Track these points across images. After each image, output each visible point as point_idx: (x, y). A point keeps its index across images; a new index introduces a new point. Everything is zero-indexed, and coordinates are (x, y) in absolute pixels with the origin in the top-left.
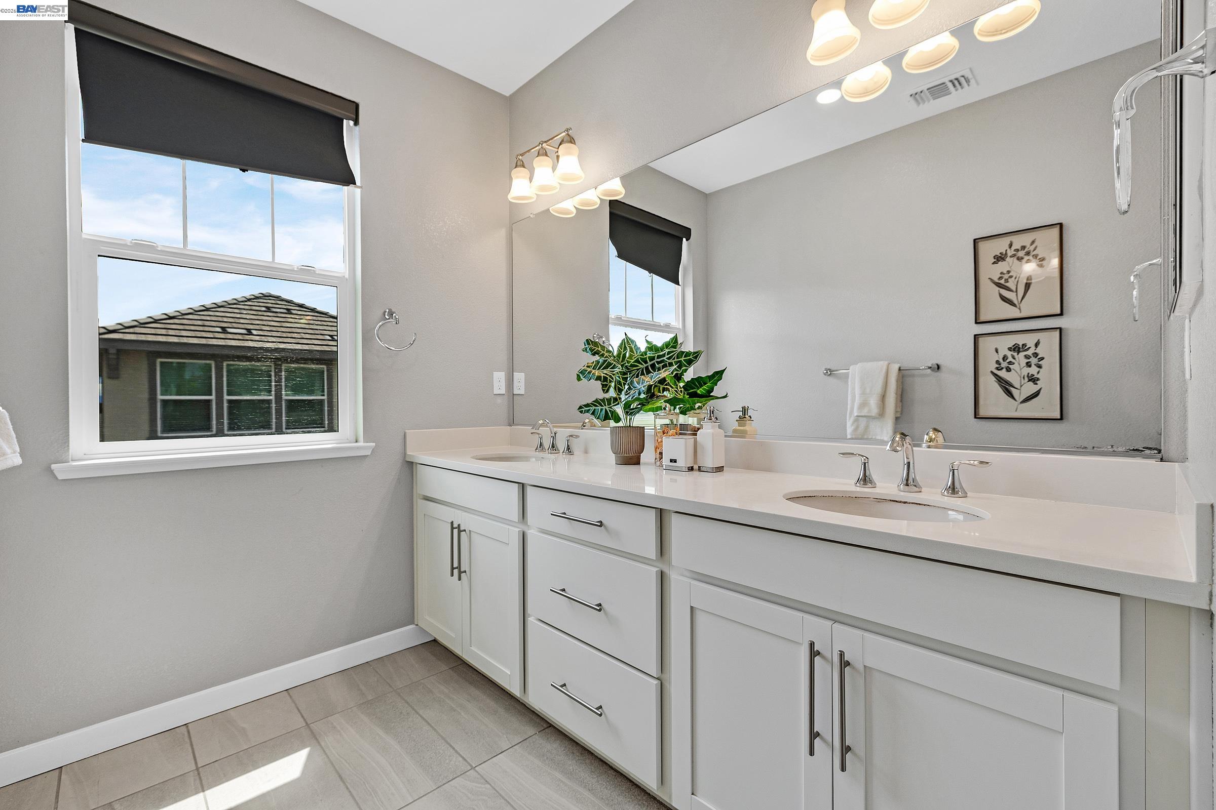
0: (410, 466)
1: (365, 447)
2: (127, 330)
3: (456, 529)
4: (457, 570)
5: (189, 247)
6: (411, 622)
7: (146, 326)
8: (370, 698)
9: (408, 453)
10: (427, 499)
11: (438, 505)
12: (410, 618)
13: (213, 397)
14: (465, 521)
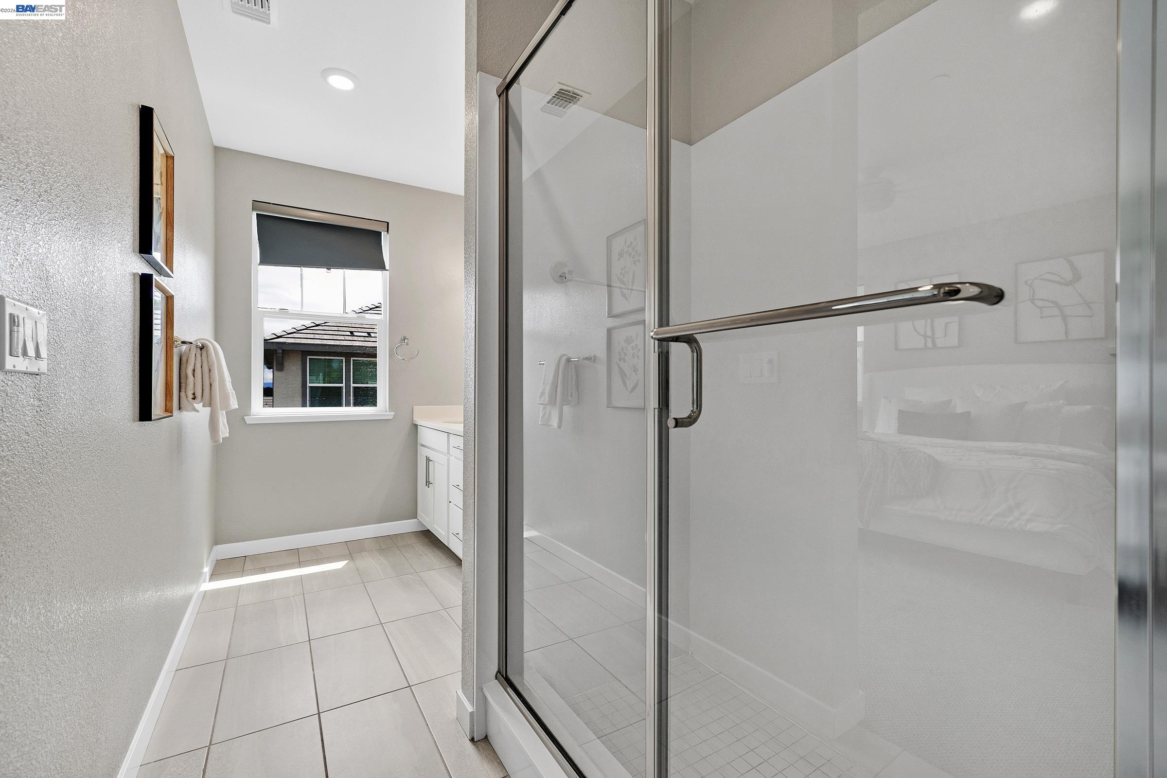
0: (416, 426)
1: (390, 415)
2: (289, 336)
3: (428, 460)
4: (428, 483)
5: (304, 310)
6: (416, 517)
7: (301, 332)
8: (384, 548)
9: (414, 419)
10: (423, 446)
11: (425, 448)
12: (414, 515)
13: (343, 385)
14: (432, 455)
